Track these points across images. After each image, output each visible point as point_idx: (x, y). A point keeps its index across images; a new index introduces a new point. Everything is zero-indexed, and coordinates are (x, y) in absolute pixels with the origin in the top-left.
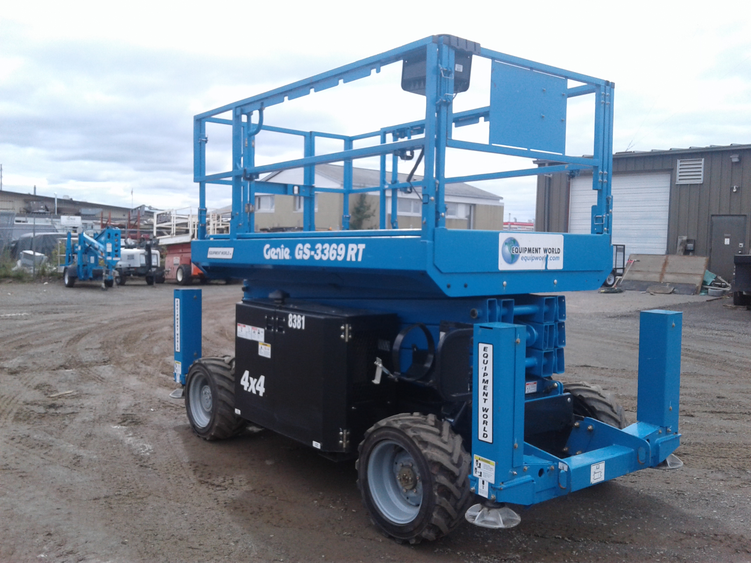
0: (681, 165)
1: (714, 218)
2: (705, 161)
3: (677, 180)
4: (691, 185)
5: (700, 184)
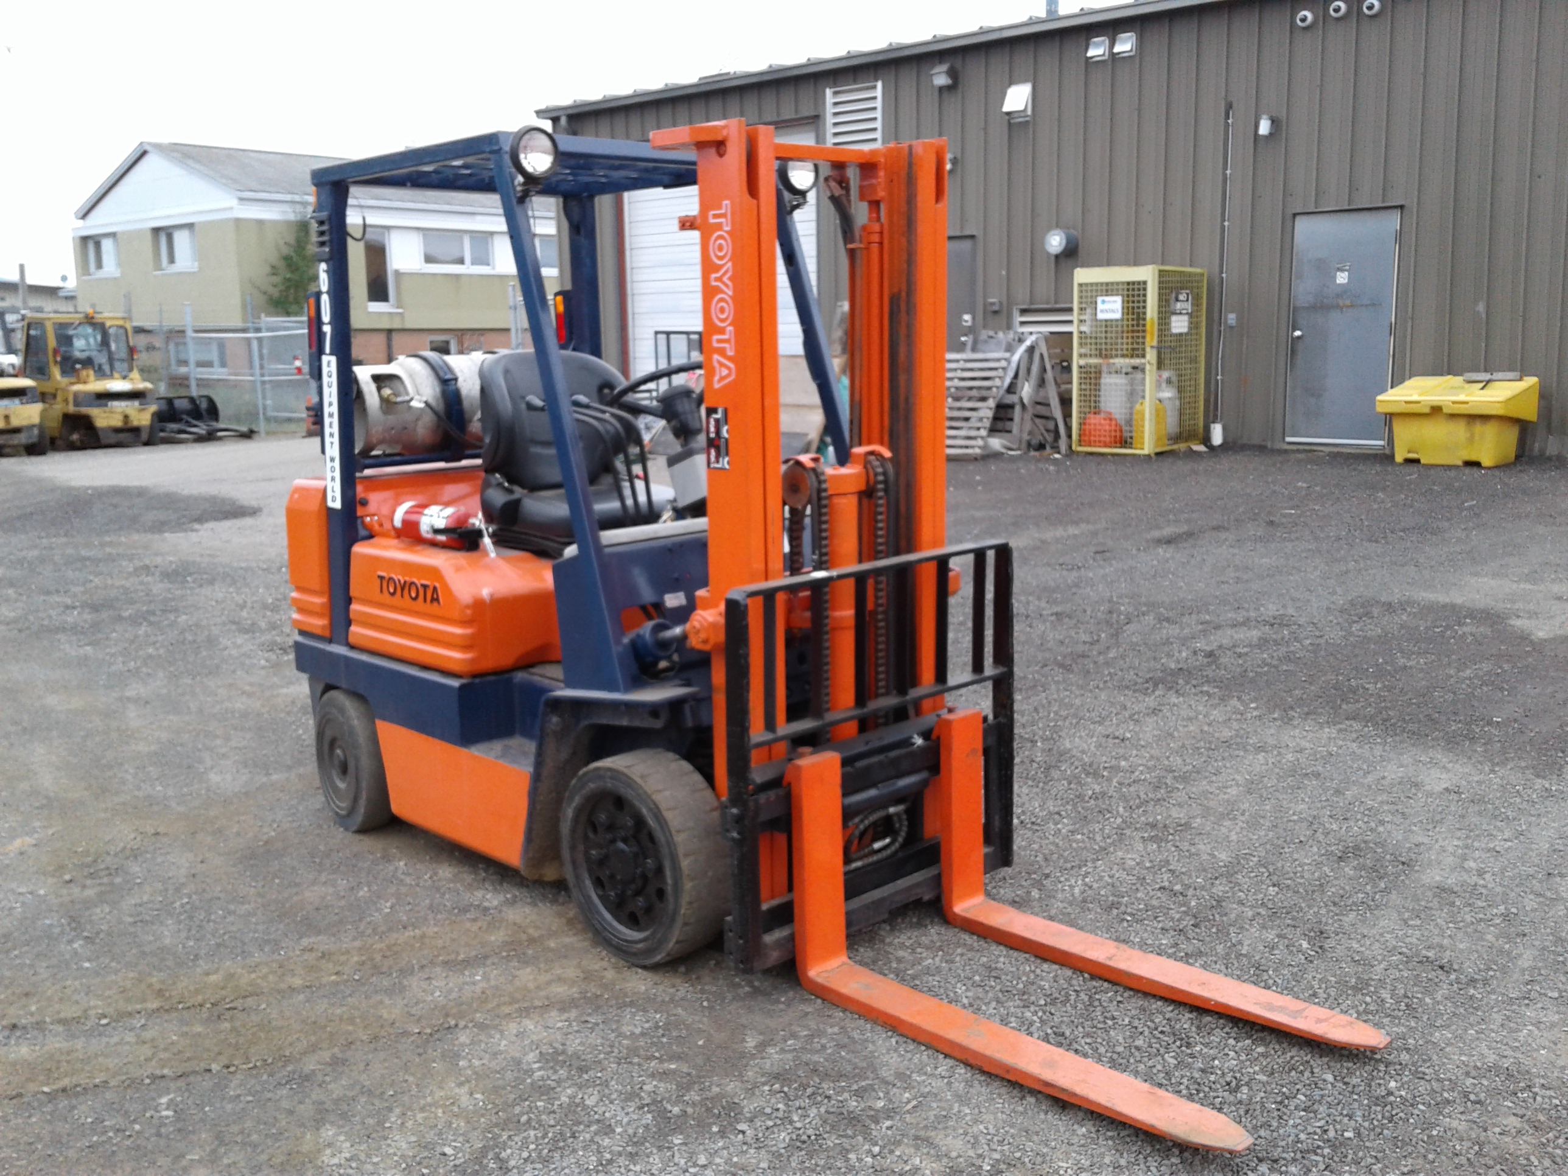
0: (836, 104)
2: (884, 88)
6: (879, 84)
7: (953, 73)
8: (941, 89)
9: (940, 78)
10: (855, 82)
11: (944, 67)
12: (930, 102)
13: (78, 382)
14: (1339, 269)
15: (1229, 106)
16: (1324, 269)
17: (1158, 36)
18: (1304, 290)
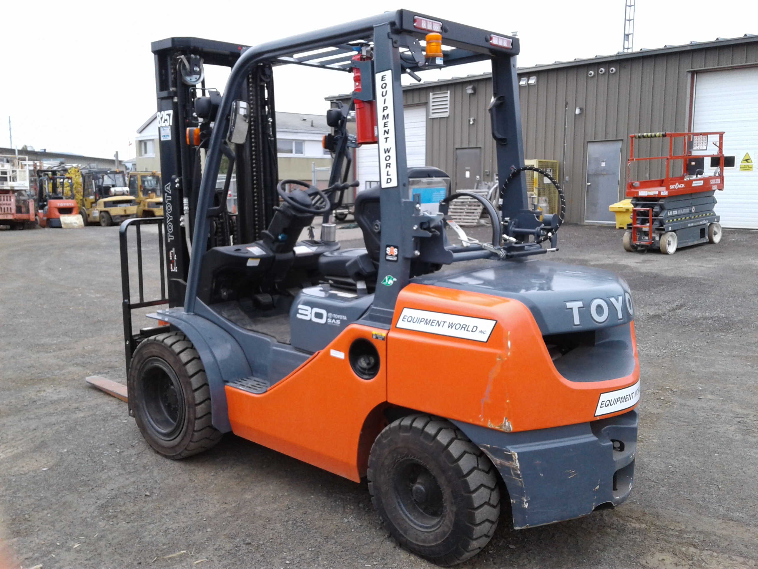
0: (433, 98)
1: (458, 152)
2: (450, 93)
3: (431, 114)
4: (440, 118)
5: (447, 117)
6: (449, 92)
7: (474, 89)
8: (470, 94)
9: (469, 90)
10: (440, 90)
11: (470, 87)
12: (466, 99)
13: (150, 198)
14: (603, 161)
15: (567, 104)
16: (598, 161)
17: (544, 78)
18: (591, 168)
